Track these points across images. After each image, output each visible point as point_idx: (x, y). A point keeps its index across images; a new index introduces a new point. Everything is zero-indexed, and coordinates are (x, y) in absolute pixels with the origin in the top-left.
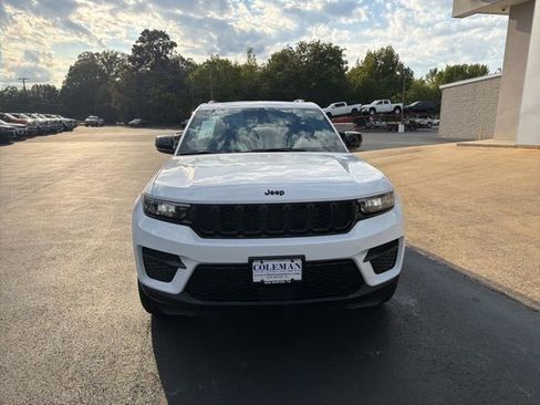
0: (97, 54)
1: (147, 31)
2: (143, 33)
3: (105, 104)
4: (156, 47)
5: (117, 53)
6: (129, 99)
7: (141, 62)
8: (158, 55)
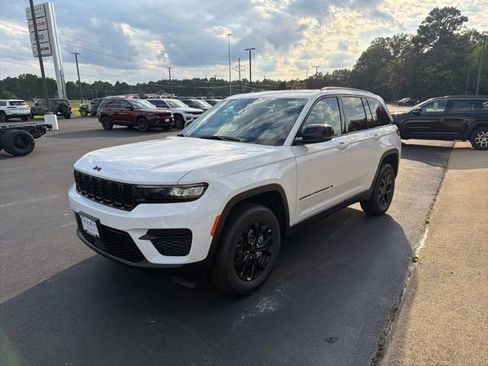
0: (388, 39)
1: (436, 10)
2: (431, 13)
3: (384, 84)
4: (443, 24)
5: (406, 36)
6: (405, 79)
7: (425, 42)
8: (444, 32)
